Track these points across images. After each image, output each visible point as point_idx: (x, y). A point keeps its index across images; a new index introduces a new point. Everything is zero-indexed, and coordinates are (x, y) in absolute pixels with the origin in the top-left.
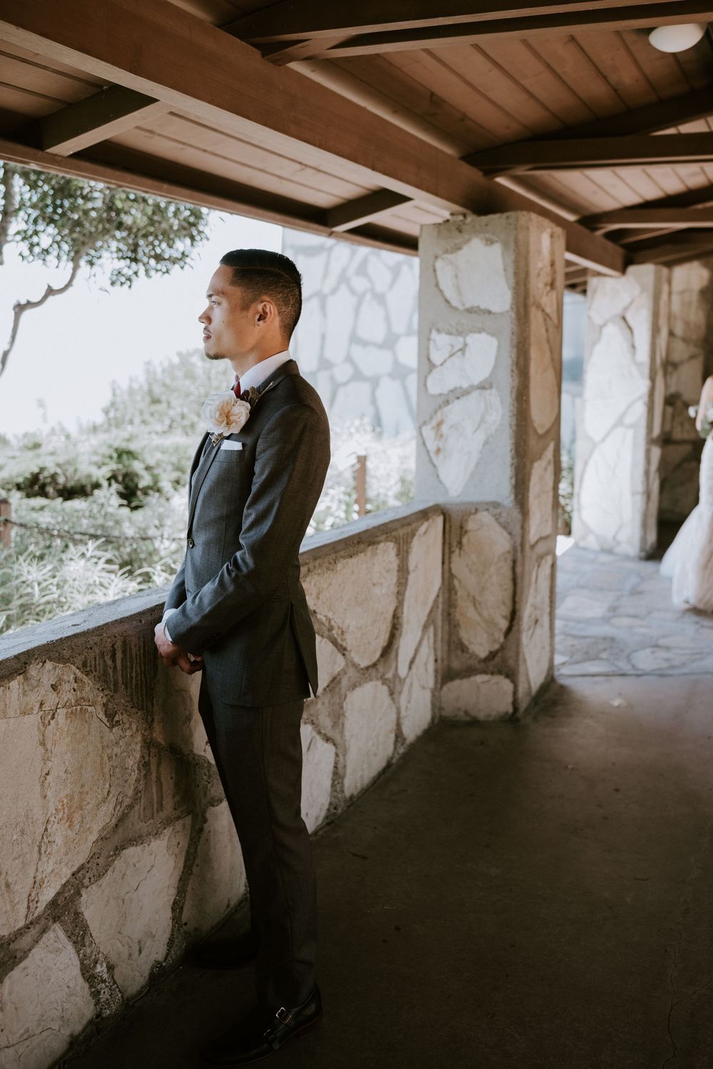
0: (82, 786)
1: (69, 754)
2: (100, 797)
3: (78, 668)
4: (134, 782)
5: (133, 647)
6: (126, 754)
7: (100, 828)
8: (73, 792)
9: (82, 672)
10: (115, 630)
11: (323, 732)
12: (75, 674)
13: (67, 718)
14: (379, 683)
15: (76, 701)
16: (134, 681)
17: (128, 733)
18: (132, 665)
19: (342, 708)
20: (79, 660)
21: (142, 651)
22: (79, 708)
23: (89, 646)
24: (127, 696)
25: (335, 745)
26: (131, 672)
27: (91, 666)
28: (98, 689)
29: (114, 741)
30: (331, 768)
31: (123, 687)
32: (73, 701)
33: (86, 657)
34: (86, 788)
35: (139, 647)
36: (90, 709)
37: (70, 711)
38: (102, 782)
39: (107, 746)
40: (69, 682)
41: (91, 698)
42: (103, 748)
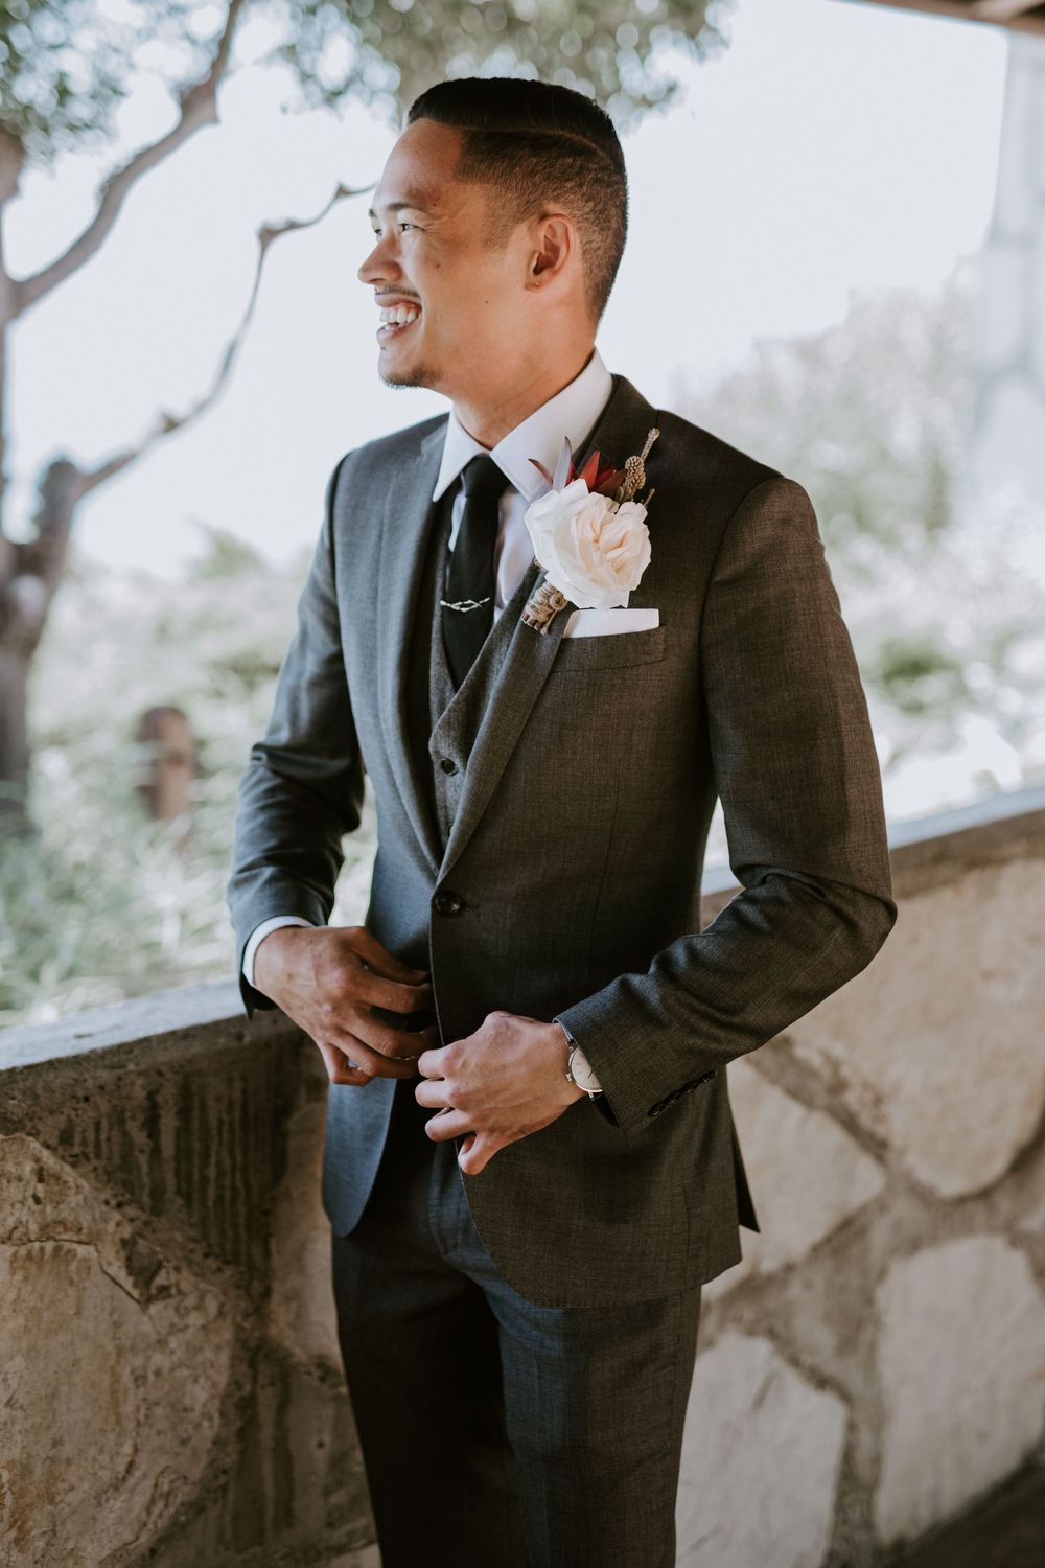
0: (56, 1443)
1: (19, 1360)
2: (105, 1475)
3: (48, 1146)
4: (208, 1445)
5: (211, 1103)
6: (185, 1372)
7: (106, 1552)
8: (29, 1456)
9: (63, 1158)
10: (162, 1057)
11: (807, 1359)
12: (37, 1160)
13: (13, 1271)
14: (999, 1244)
15: (43, 1228)
16: (212, 1191)
17: (195, 1320)
18: (207, 1148)
19: (869, 1300)
20: (51, 1126)
21: (237, 1114)
22: (49, 1246)
23: (81, 1093)
24: (191, 1226)
25: (846, 1397)
26: (205, 1165)
27: (84, 1143)
28: (107, 1203)
29: (153, 1338)
30: (828, 1459)
31: (179, 1201)
32: (34, 1228)
33: (69, 1120)
34: (67, 1450)
35: (231, 1103)
36: (81, 1250)
37: (23, 1251)
38: (112, 1437)
39: (133, 1349)
40: (20, 1179)
41: (85, 1225)
42: (120, 1351)
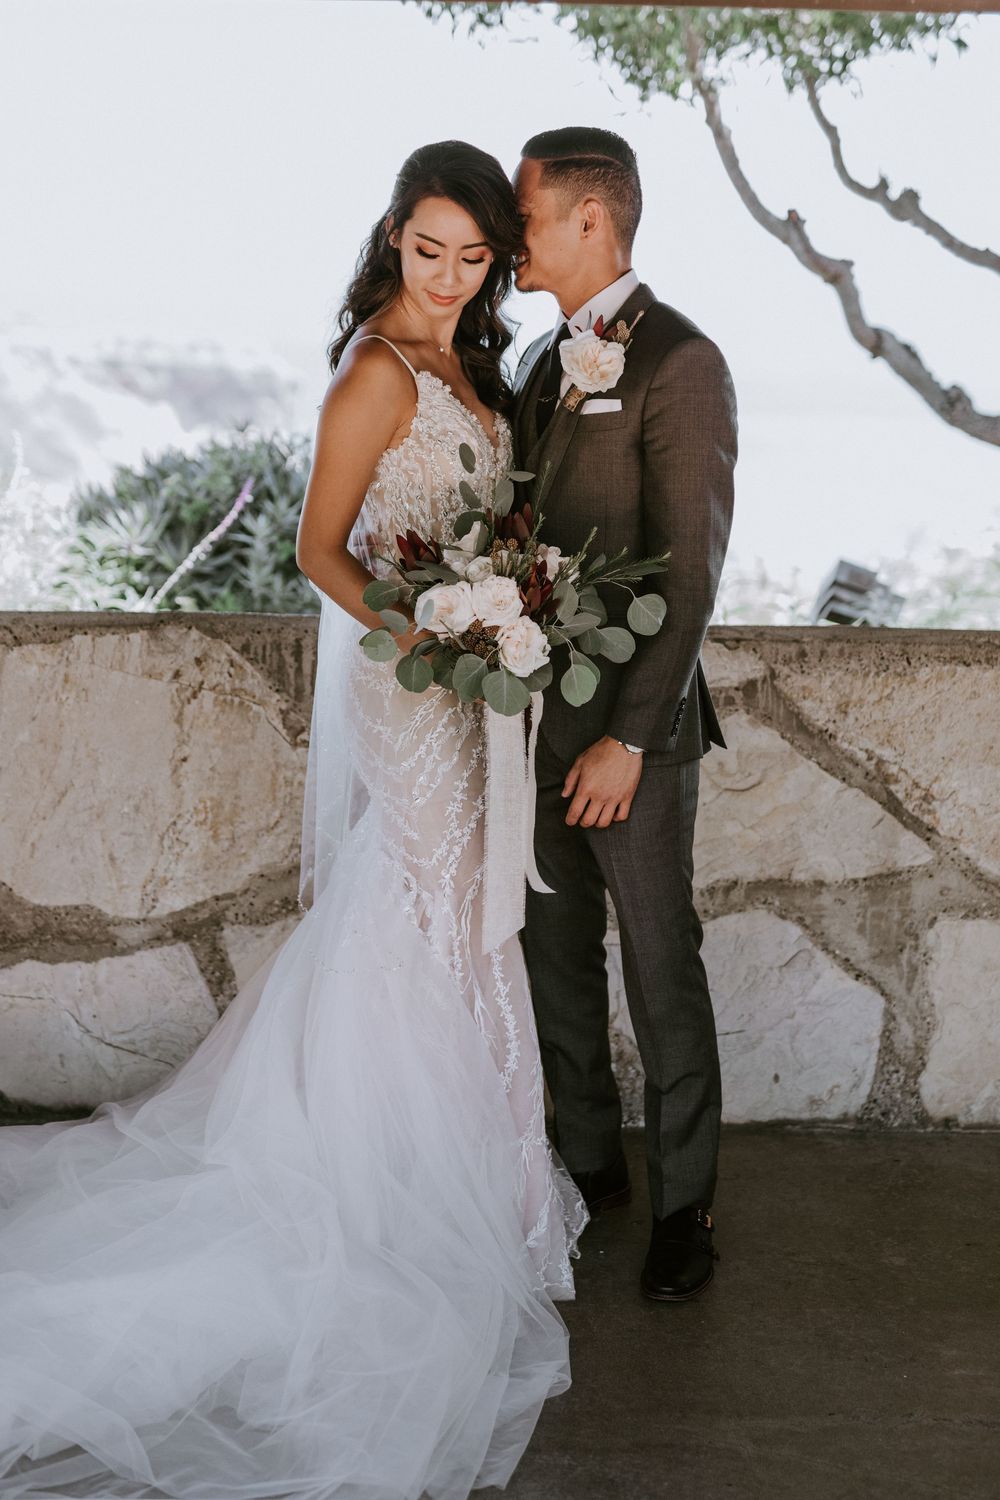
0: (238, 797)
1: (218, 750)
2: (263, 823)
3: (236, 650)
7: (264, 862)
8: (222, 799)
9: (244, 658)
11: (840, 952)
12: (228, 655)
13: (215, 705)
15: (233, 690)
20: (239, 641)
22: (237, 700)
23: (255, 629)
25: (883, 991)
27: (256, 653)
28: (270, 688)
29: (298, 765)
32: (228, 688)
33: (248, 640)
34: (243, 803)
36: (255, 708)
37: (221, 698)
38: (269, 805)
39: (285, 766)
40: (219, 662)
41: (257, 695)
42: (278, 766)
